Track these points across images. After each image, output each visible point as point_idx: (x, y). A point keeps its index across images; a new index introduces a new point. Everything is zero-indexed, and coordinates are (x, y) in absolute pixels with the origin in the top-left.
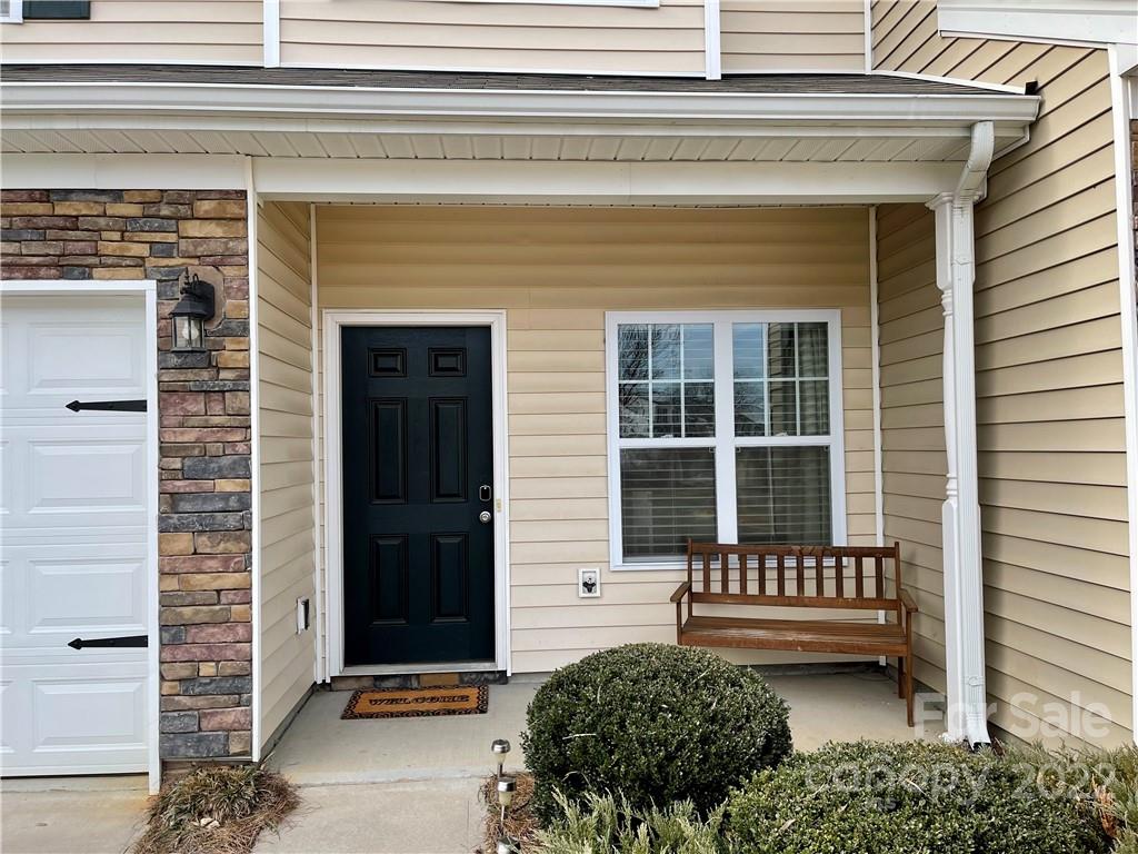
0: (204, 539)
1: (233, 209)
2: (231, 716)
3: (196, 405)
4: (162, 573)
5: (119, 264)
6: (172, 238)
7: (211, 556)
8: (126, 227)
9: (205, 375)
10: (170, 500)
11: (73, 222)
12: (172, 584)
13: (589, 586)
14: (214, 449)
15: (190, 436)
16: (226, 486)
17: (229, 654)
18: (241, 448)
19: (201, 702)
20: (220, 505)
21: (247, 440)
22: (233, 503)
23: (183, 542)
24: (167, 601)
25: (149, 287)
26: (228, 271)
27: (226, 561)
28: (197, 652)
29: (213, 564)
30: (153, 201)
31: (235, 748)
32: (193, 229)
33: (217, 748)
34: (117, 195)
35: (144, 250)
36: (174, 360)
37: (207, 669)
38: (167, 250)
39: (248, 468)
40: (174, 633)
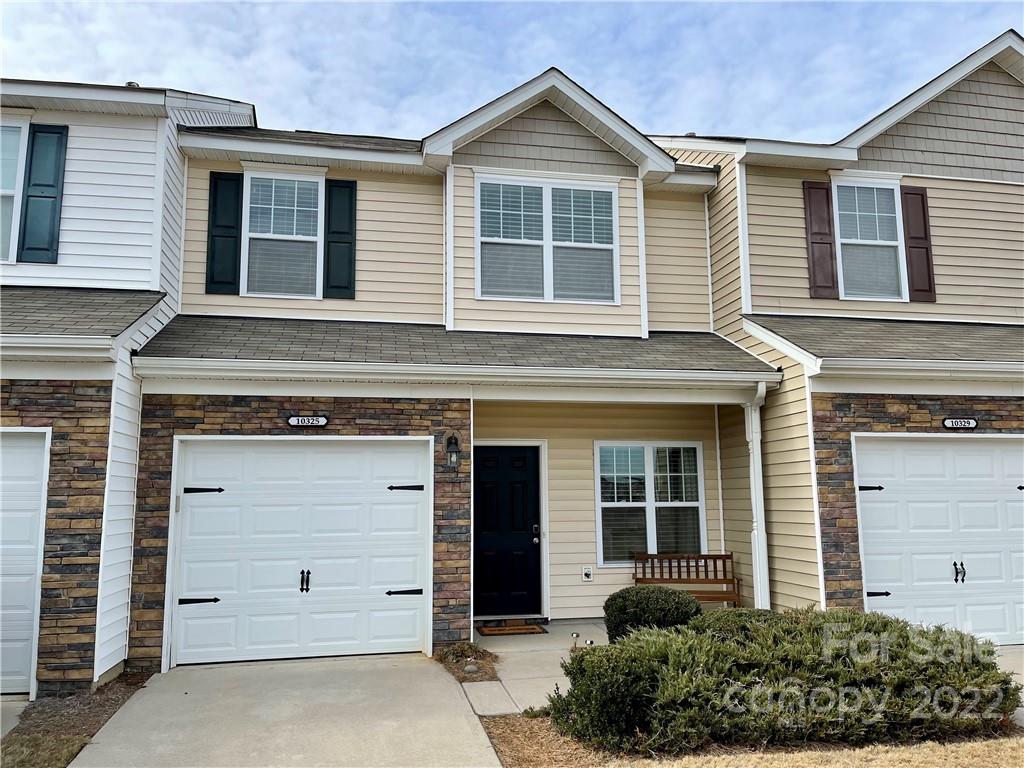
0: (451, 545)
1: (465, 407)
2: (462, 623)
3: (448, 488)
4: (435, 560)
5: (419, 429)
6: (441, 418)
7: (455, 553)
8: (423, 414)
9: (453, 475)
10: (438, 528)
11: (401, 412)
12: (439, 565)
13: (587, 575)
14: (456, 507)
15: (446, 501)
16: (461, 522)
17: (462, 595)
18: (466, 506)
19: (449, 616)
20: (458, 531)
21: (469, 503)
22: (464, 530)
23: (443, 546)
24: (436, 572)
25: (431, 438)
26: (463, 432)
27: (461, 555)
28: (449, 594)
29: (455, 556)
30: (433, 403)
31: (463, 637)
32: (449, 414)
33: (456, 637)
34: (419, 401)
35: (429, 423)
36: (441, 469)
37: (452, 602)
38: (439, 423)
39: (469, 515)
40: (438, 586)
